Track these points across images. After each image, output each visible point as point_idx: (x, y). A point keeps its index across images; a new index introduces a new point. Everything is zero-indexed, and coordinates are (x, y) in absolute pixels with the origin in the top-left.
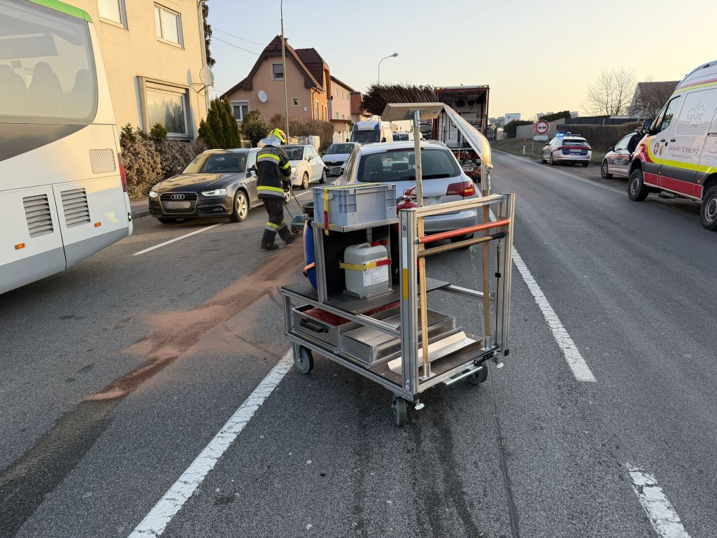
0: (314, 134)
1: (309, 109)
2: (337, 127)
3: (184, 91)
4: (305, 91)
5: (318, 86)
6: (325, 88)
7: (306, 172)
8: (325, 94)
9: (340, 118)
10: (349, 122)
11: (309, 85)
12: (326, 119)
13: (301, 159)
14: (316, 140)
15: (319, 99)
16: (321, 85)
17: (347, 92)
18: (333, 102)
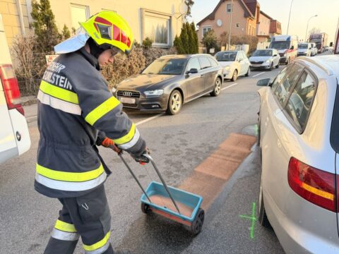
0: (246, 43)
1: (245, 29)
2: (260, 39)
3: (169, 18)
4: (244, 19)
5: (252, 16)
6: (256, 17)
7: (236, 70)
8: (255, 21)
9: (263, 34)
10: (268, 37)
11: (247, 15)
12: (254, 35)
13: (234, 60)
14: (247, 47)
15: (251, 24)
16: (254, 15)
17: (268, 20)
18: (260, 25)
